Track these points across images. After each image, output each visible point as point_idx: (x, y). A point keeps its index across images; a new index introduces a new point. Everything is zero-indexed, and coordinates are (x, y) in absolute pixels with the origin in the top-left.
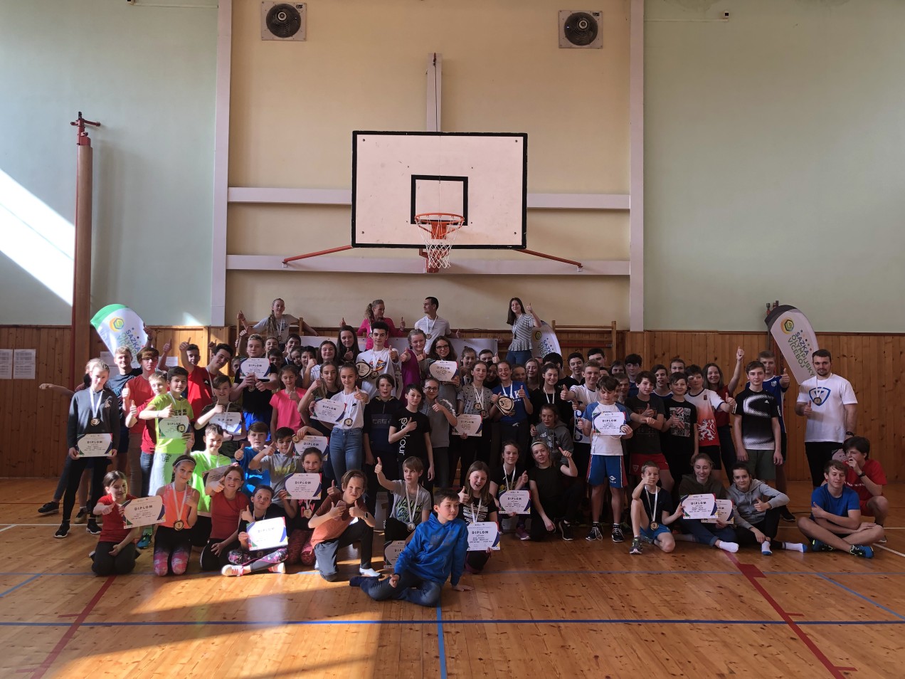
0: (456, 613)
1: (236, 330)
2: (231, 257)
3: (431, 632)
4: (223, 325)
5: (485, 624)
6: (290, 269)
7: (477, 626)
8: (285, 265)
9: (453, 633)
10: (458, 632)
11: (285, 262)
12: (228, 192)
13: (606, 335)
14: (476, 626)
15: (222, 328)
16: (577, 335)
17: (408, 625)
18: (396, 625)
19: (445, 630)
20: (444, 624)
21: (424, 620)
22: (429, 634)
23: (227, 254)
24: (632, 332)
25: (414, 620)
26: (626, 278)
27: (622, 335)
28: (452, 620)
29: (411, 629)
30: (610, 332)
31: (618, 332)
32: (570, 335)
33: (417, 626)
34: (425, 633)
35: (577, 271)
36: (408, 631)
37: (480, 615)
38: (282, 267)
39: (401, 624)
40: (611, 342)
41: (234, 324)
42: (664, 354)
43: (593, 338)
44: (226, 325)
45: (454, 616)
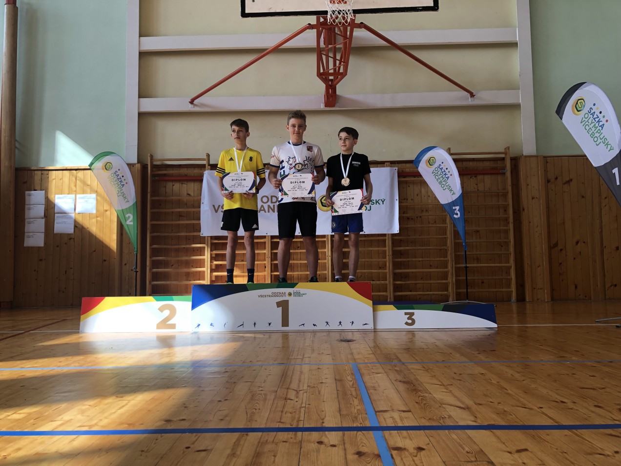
0: (403, 414)
1: (148, 168)
2: (141, 99)
3: (364, 449)
4: (136, 162)
5: (469, 432)
6: (197, 109)
7: (455, 437)
8: (192, 106)
9: (412, 450)
10: (420, 449)
11: (192, 102)
12: (139, 41)
13: (499, 162)
14: (454, 435)
15: (135, 164)
16: (471, 163)
17: (315, 435)
18: (291, 434)
19: (392, 443)
20: (387, 433)
21: (345, 425)
22: (360, 454)
23: (140, 96)
24: (526, 157)
25: (326, 425)
26: (516, 107)
27: (515, 161)
28: (400, 424)
29: (320, 443)
30: (503, 159)
31: (512, 159)
32: (464, 163)
33: (333, 437)
34: (351, 450)
35: (470, 102)
36: (314, 446)
37: (450, 417)
38: (190, 108)
39: (299, 434)
40: (504, 168)
41: (146, 163)
42: (556, 178)
43: (487, 164)
44: (138, 163)
45: (401, 419)
